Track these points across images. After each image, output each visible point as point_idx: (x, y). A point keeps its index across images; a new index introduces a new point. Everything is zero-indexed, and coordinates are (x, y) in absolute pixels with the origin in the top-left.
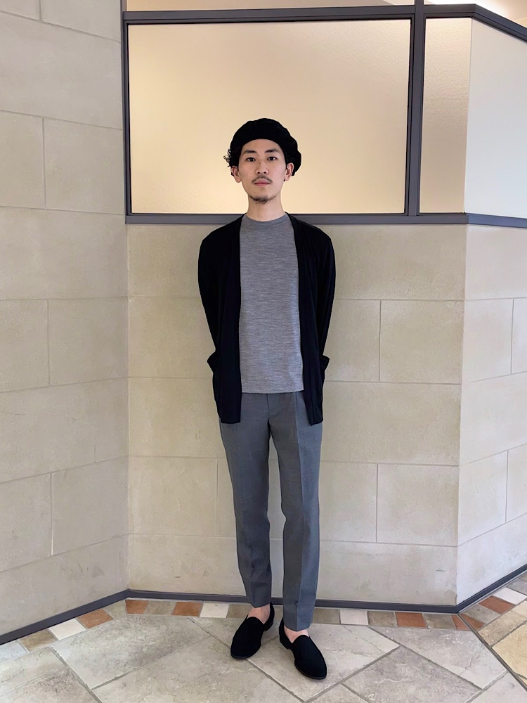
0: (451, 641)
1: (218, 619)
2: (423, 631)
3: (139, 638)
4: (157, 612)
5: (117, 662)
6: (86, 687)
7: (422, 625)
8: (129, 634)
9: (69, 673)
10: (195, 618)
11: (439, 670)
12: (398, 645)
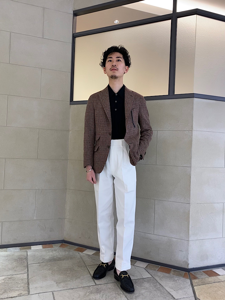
0: (176, 280)
1: (88, 254)
2: (167, 275)
3: (57, 254)
4: (69, 249)
5: (44, 259)
6: (27, 263)
7: (169, 272)
8: (54, 252)
9: (26, 258)
10: (80, 253)
11: (161, 288)
12: (151, 277)
